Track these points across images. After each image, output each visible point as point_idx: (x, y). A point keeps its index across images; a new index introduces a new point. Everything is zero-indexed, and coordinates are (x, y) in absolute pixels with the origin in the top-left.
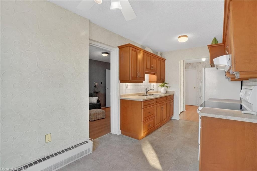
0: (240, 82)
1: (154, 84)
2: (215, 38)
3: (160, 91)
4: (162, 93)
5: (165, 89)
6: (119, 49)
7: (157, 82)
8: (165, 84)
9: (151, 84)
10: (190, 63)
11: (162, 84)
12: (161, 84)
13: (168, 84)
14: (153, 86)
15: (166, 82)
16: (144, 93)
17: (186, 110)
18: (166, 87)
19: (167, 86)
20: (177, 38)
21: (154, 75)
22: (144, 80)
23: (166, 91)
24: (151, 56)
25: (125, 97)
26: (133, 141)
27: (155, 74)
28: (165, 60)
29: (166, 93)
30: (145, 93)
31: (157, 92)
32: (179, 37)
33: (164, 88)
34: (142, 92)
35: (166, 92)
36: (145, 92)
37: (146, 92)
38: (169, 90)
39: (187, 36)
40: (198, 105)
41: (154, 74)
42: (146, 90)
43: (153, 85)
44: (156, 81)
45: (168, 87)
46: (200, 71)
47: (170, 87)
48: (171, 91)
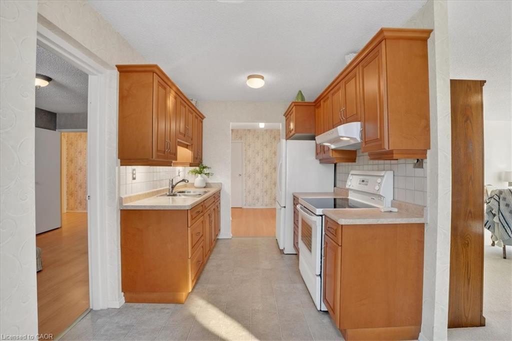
0: (333, 165)
1: (184, 168)
2: (300, 92)
3: (194, 184)
4: (197, 188)
5: (204, 180)
6: (119, 73)
7: (191, 165)
8: (204, 167)
9: (176, 168)
10: (249, 129)
11: (197, 168)
12: (194, 168)
13: (208, 168)
14: (179, 173)
15: (204, 164)
16: (166, 189)
17: (232, 218)
18: (206, 174)
19: (207, 172)
20: (244, 77)
21: (187, 148)
22: (176, 160)
23: (206, 183)
24: (187, 106)
25: (131, 202)
26: (167, 311)
27: (189, 147)
28: (203, 119)
29: (205, 187)
30: (170, 189)
32: (249, 77)
33: (201, 176)
34: (162, 188)
35: (204, 185)
36: (168, 187)
37: (172, 187)
38: (211, 180)
39: (262, 78)
40: (245, 205)
42: (172, 181)
43: (179, 170)
44: (191, 162)
45: (209, 174)
46: (249, 145)
47: (212, 174)
48: (216, 182)
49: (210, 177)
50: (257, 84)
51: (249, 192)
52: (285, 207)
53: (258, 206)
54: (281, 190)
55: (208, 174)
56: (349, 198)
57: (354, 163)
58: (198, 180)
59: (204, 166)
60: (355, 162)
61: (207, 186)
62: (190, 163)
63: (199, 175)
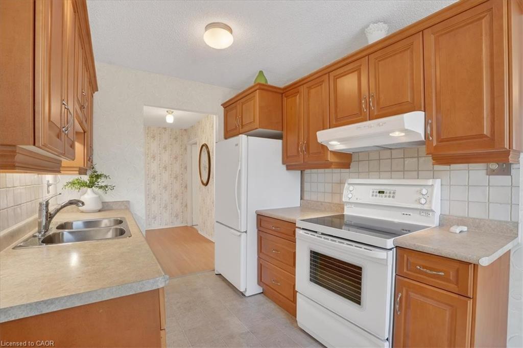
8: (98, 177)
13: (106, 177)
14: (48, 187)
18: (101, 187)
19: (103, 184)
23: (103, 203)
28: (93, 92)
29: (100, 211)
32: (208, 27)
33: (94, 192)
35: (100, 207)
38: (109, 197)
39: (230, 30)
42: (47, 206)
45: (106, 186)
47: (113, 188)
48: (119, 200)
49: (109, 191)
50: (220, 40)
52: (246, 232)
54: (240, 209)
55: (104, 187)
56: (345, 213)
57: (347, 170)
58: (89, 197)
59: (99, 173)
60: (349, 168)
61: (105, 207)
63: (89, 189)
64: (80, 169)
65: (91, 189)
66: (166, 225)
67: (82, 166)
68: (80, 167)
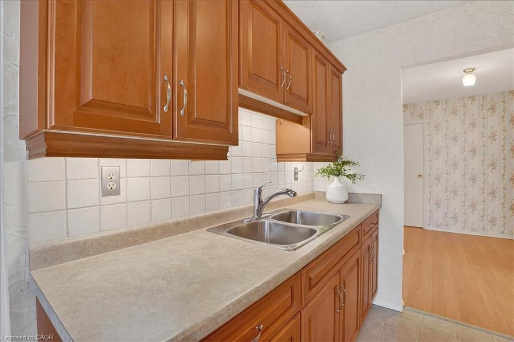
1: (301, 166)
3: (324, 193)
4: (330, 202)
5: (346, 187)
7: (310, 158)
8: (344, 163)
9: (288, 164)
11: (332, 164)
12: (327, 164)
13: (354, 164)
14: (296, 173)
15: (346, 156)
16: (249, 208)
18: (349, 176)
19: (351, 172)
21: (299, 123)
22: (236, 143)
23: (350, 195)
24: (280, 20)
27: (303, 121)
28: (341, 71)
29: (346, 202)
31: (312, 196)
33: (340, 181)
35: (346, 198)
36: (253, 204)
38: (359, 188)
41: (299, 120)
42: (259, 193)
43: (295, 169)
45: (355, 175)
46: (437, 127)
48: (369, 193)
49: (357, 181)
51: (438, 204)
53: (455, 229)
55: (353, 176)
58: (334, 188)
61: (351, 199)
62: (307, 155)
63: (335, 177)
64: (307, 156)
65: (338, 177)
66: (473, 230)
67: (309, 153)
68: (307, 154)
